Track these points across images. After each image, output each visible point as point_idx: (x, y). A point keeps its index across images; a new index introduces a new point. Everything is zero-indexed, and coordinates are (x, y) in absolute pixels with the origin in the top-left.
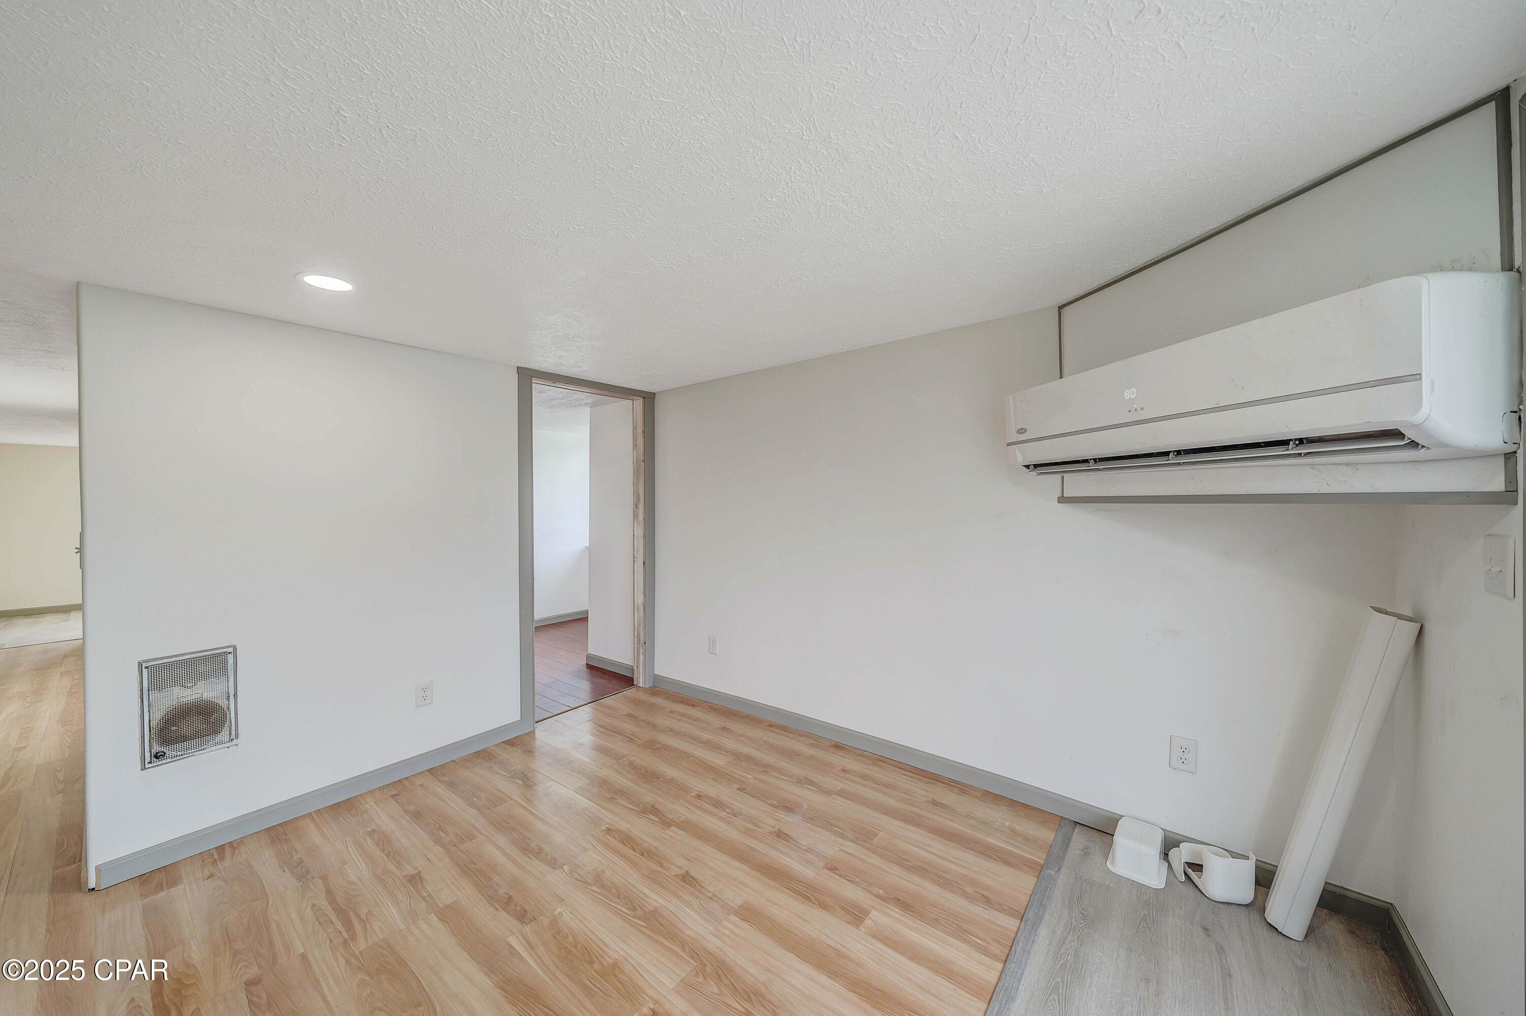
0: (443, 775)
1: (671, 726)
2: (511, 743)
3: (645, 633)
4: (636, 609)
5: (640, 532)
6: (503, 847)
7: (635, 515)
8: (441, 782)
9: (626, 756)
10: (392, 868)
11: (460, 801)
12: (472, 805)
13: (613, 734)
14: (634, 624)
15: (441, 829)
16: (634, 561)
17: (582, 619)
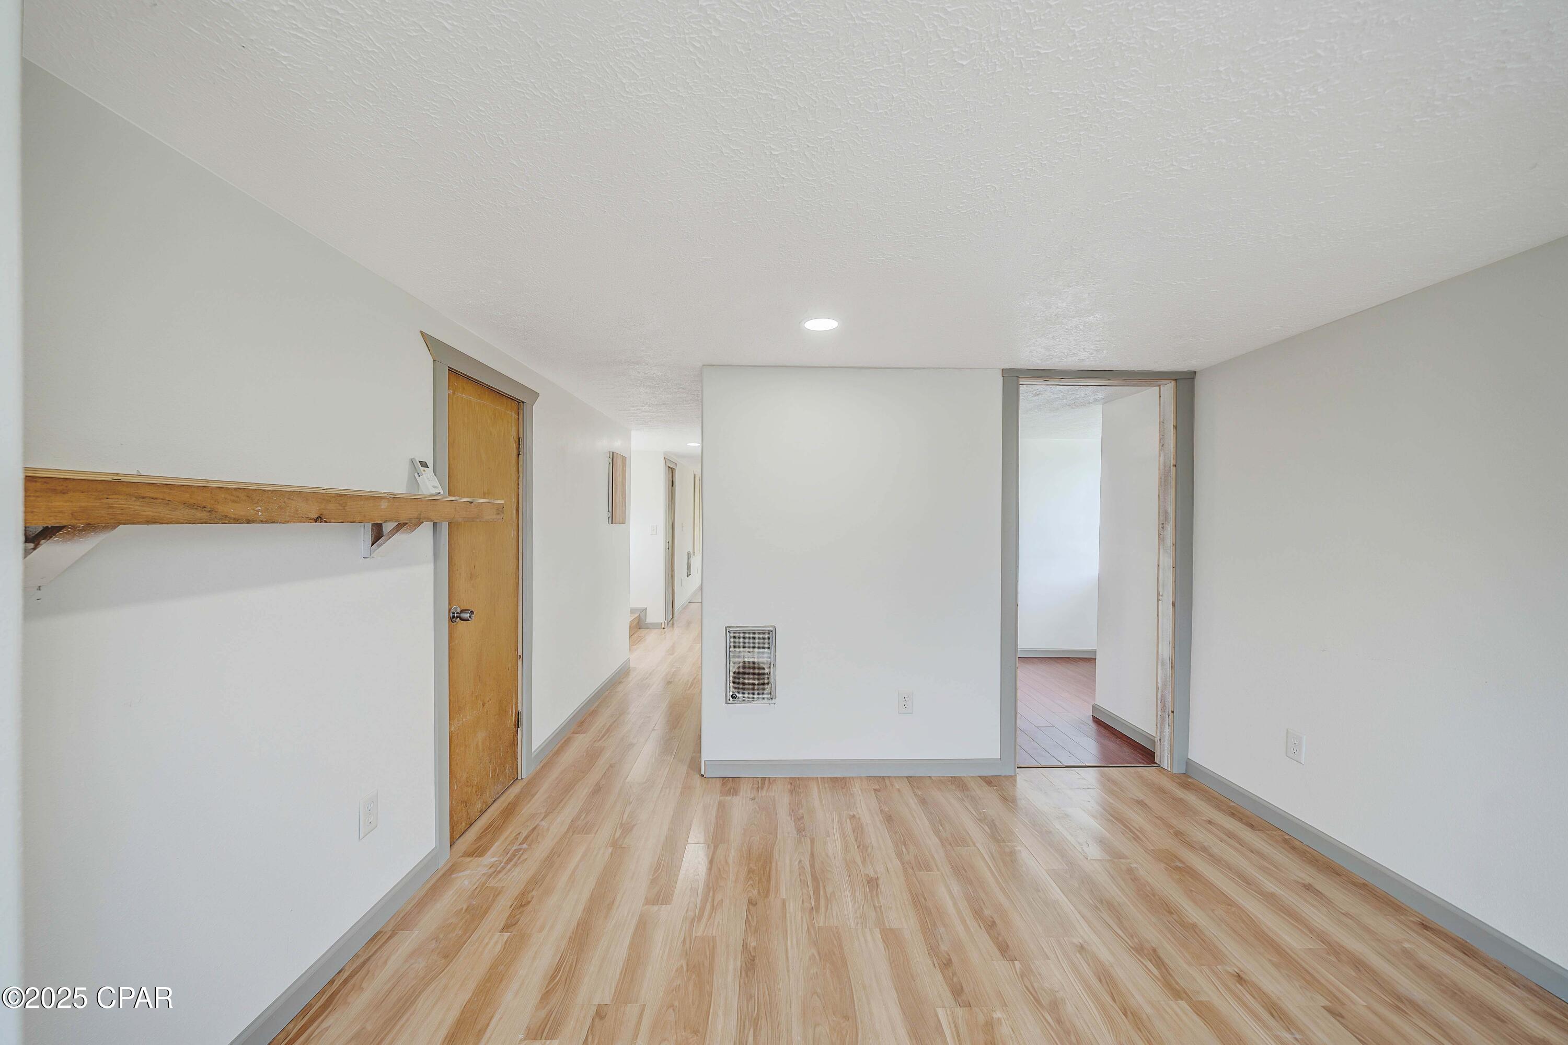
0: (918, 788)
1: (1206, 844)
2: (988, 781)
3: (1173, 698)
4: (1159, 664)
5: (1167, 561)
6: (955, 896)
7: (1161, 538)
8: (916, 795)
9: (1126, 858)
10: (858, 860)
11: (927, 823)
12: (937, 833)
13: (1113, 820)
14: (1157, 682)
15: (904, 843)
16: (1158, 600)
17: (1087, 660)
